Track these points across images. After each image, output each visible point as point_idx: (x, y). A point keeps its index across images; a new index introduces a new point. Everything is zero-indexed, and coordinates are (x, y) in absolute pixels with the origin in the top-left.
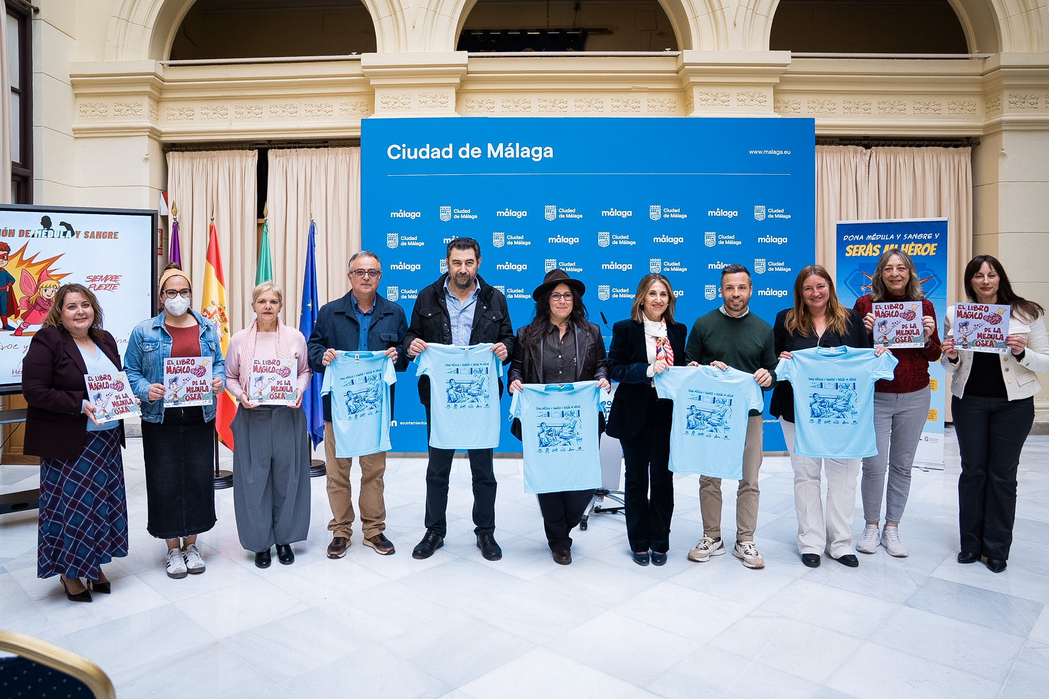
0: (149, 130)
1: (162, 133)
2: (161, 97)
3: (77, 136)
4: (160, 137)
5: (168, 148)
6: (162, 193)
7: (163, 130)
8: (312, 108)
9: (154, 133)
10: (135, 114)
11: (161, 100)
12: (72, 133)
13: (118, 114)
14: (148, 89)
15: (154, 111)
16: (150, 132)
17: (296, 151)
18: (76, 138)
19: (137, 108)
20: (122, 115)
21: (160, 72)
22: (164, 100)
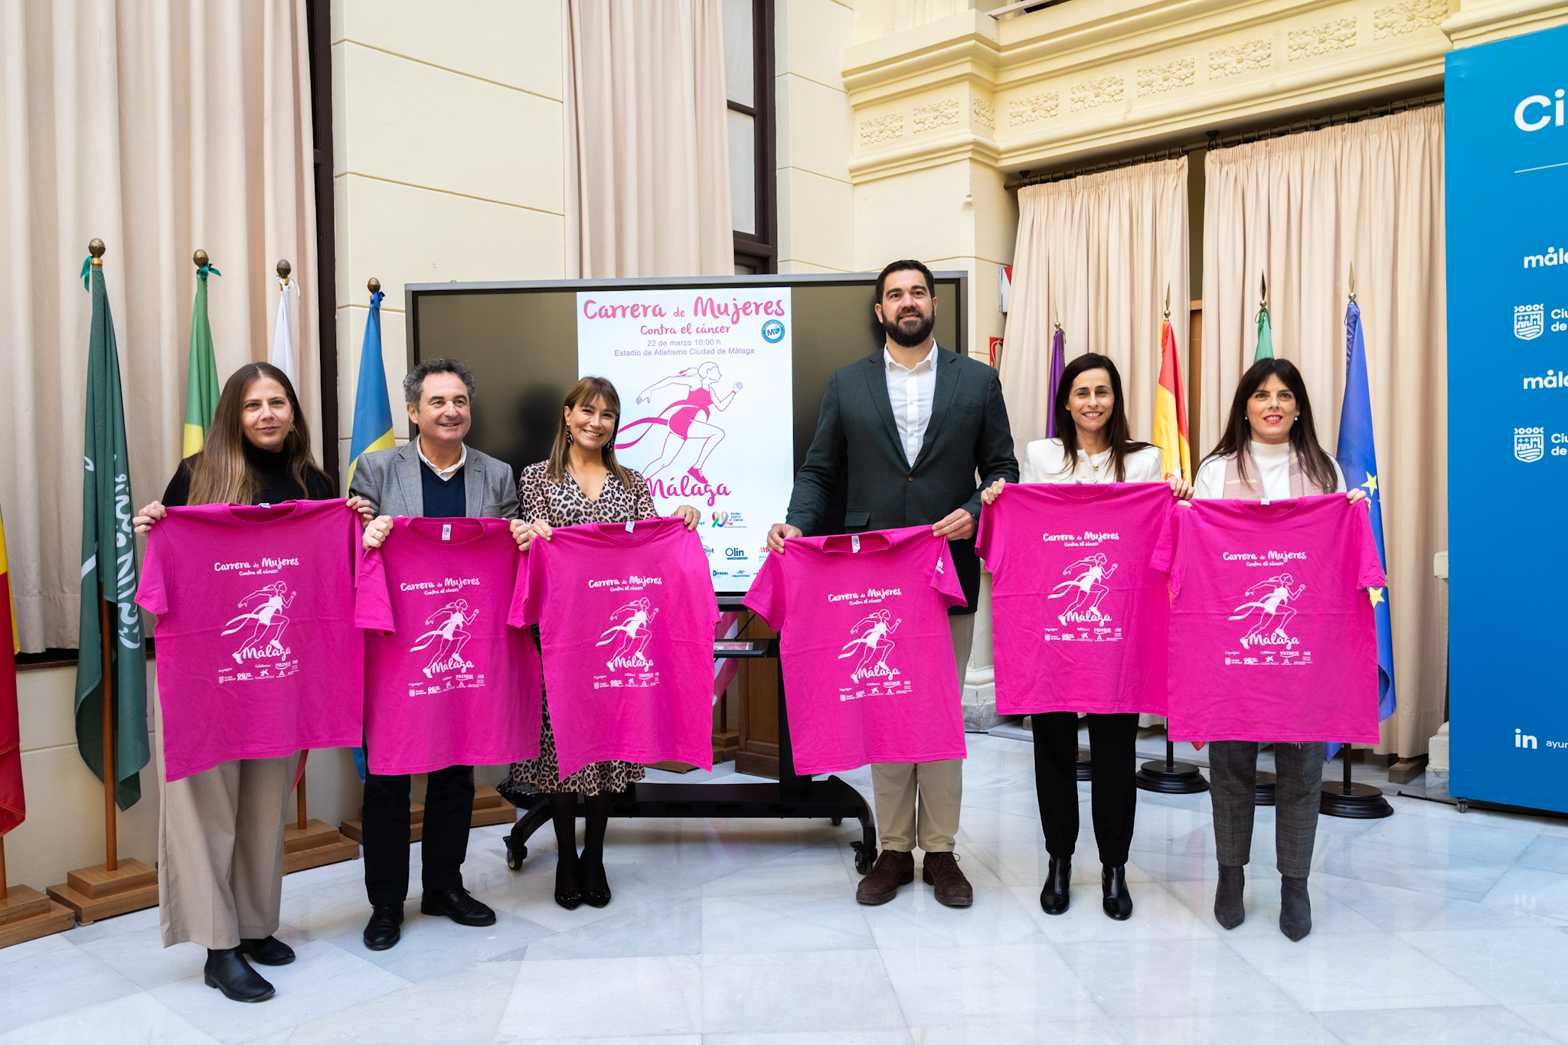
0: (971, 147)
1: (1000, 153)
2: (997, 82)
3: (855, 181)
4: (996, 160)
5: (1018, 180)
6: (1005, 268)
7: (1002, 145)
8: (1306, 39)
9: (981, 153)
10: (949, 122)
11: (998, 88)
12: (848, 177)
13: (919, 129)
14: (967, 68)
15: (983, 112)
16: (973, 150)
17: (1267, 145)
18: (855, 185)
19: (951, 110)
20: (926, 130)
21: (989, 31)
22: (1003, 87)
